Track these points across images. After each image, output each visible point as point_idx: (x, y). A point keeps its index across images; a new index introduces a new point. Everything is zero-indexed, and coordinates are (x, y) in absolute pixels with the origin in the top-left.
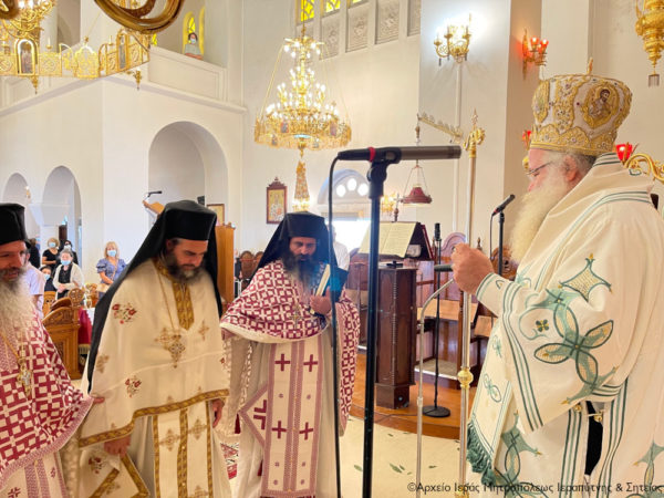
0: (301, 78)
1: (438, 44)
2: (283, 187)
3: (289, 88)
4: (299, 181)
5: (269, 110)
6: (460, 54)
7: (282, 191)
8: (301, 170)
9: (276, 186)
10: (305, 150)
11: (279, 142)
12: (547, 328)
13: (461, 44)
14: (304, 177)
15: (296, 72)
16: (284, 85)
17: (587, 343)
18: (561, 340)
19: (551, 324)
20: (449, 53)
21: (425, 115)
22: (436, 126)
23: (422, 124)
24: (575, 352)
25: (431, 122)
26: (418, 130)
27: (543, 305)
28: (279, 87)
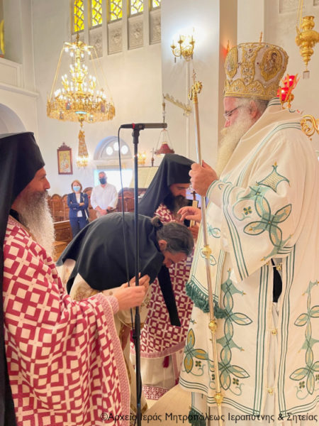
0: (78, 70)
1: (173, 47)
2: (69, 149)
3: (70, 78)
4: (81, 144)
5: (56, 94)
6: (188, 55)
7: (68, 152)
8: (81, 136)
9: (64, 148)
10: (84, 122)
11: (65, 117)
12: (251, 212)
13: (188, 48)
14: (84, 141)
15: (74, 66)
16: (66, 76)
17: (276, 220)
18: (260, 219)
19: (253, 209)
20: (181, 54)
21: (168, 95)
22: (174, 103)
23: (166, 101)
24: (269, 226)
25: (171, 100)
26: (164, 105)
27: (247, 197)
28: (62, 77)
